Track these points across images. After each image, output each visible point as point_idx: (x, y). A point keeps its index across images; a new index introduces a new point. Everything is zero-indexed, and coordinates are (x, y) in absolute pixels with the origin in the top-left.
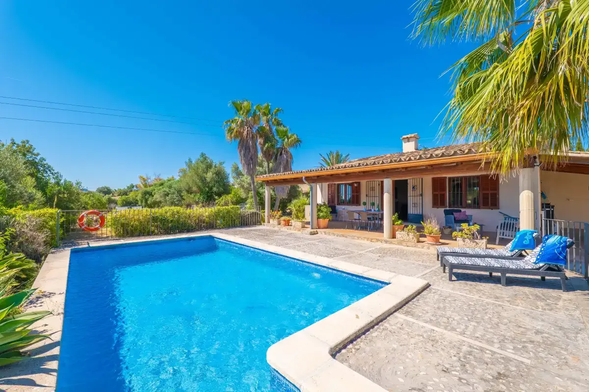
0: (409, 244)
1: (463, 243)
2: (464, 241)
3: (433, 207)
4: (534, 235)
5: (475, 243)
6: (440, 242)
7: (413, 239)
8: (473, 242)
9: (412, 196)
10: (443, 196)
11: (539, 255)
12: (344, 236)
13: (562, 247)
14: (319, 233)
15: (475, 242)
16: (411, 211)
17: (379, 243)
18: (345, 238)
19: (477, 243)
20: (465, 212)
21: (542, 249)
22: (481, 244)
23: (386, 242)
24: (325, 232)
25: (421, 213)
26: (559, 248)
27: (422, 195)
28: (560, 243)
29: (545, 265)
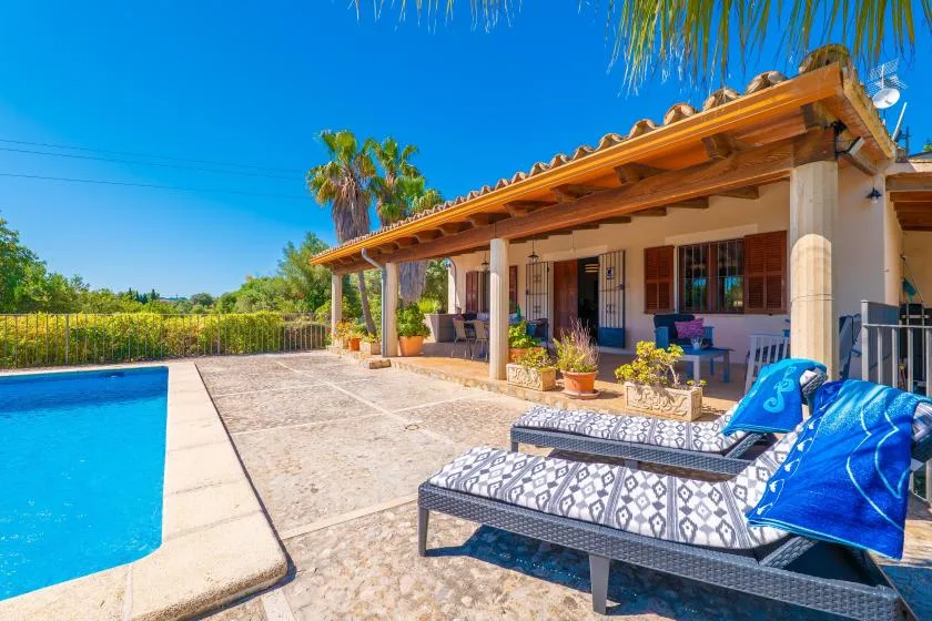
0: (529, 394)
1: (639, 397)
2: (640, 391)
3: (646, 312)
4: (803, 380)
5: (665, 398)
6: (595, 391)
7: (536, 381)
8: (661, 395)
9: (607, 290)
10: (666, 288)
11: (781, 473)
12: (425, 373)
13: (885, 450)
14: (393, 365)
15: (667, 394)
16: (606, 320)
17: (477, 389)
18: (426, 377)
19: (671, 399)
20: (702, 320)
21: (800, 447)
22: (680, 399)
23: (490, 387)
24: (400, 363)
25: (622, 326)
26: (869, 451)
27: (623, 287)
28: (880, 426)
29: (791, 536)
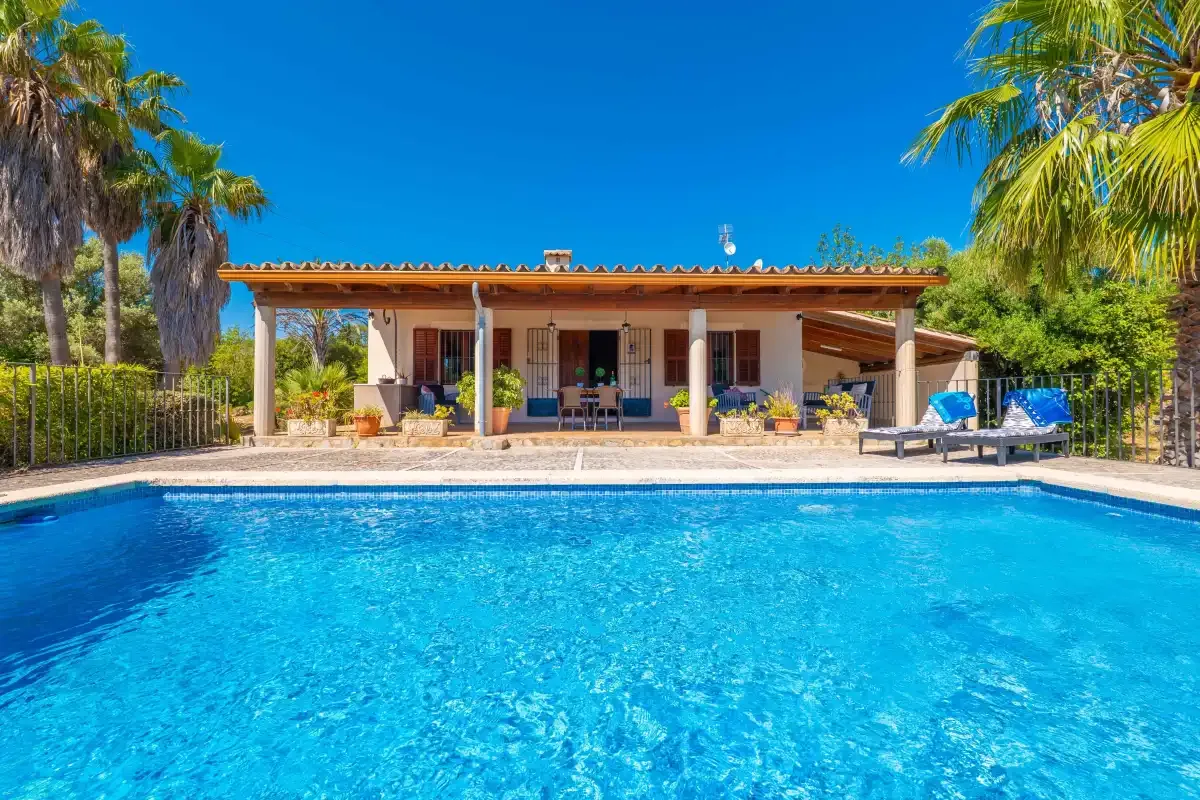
3: (666, 385)
5: (854, 425)
7: (757, 429)
9: (630, 364)
10: (683, 364)
16: (628, 392)
25: (648, 396)
27: (649, 361)
